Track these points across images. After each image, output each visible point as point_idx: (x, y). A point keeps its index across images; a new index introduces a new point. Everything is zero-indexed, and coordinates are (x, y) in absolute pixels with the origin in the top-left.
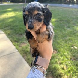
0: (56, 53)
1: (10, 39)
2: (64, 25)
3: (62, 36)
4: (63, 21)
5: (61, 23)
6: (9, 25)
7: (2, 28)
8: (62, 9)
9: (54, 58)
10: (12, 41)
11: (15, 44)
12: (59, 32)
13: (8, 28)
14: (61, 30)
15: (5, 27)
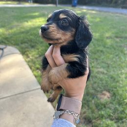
0: (108, 97)
1: (28, 65)
2: (122, 45)
3: (120, 65)
4: (122, 38)
5: (117, 42)
6: (29, 41)
7: (18, 45)
8: (118, 16)
9: (105, 107)
10: (33, 68)
11: (36, 74)
12: (113, 57)
13: (27, 44)
14: (117, 54)
15: (22, 43)
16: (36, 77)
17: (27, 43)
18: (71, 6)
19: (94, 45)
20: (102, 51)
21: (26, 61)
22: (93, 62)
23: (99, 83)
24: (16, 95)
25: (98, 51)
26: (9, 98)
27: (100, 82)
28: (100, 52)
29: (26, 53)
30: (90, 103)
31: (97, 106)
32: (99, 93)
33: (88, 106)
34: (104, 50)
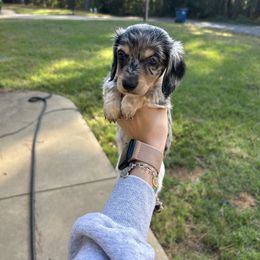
1: (93, 132)
6: (93, 86)
9: (245, 224)
10: (101, 138)
11: (109, 151)
13: (89, 93)
15: (80, 91)
16: (108, 155)
17: (91, 91)
18: (173, 21)
19: (221, 100)
20: (238, 114)
21: (89, 125)
22: (220, 135)
23: (231, 176)
24: (71, 186)
25: (230, 113)
26: (58, 191)
27: (235, 175)
28: (233, 115)
29: (87, 110)
30: (214, 213)
31: (229, 219)
32: (232, 196)
33: (211, 219)
34: (243, 111)
